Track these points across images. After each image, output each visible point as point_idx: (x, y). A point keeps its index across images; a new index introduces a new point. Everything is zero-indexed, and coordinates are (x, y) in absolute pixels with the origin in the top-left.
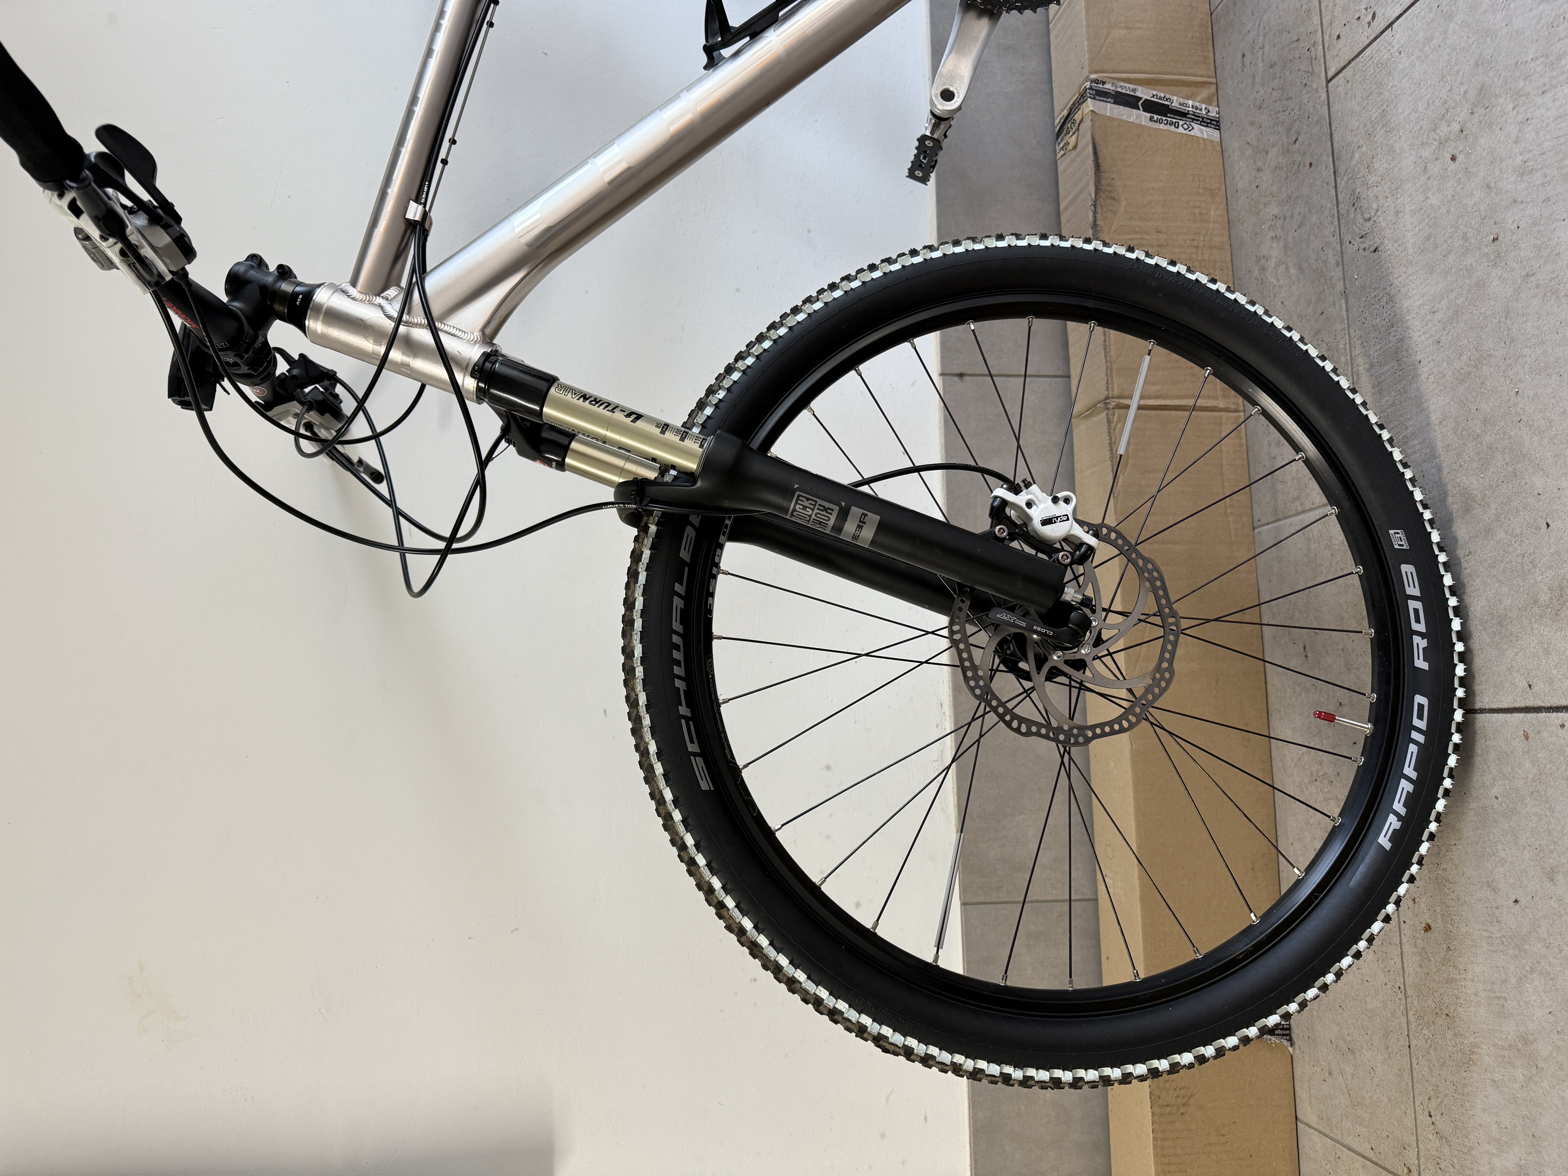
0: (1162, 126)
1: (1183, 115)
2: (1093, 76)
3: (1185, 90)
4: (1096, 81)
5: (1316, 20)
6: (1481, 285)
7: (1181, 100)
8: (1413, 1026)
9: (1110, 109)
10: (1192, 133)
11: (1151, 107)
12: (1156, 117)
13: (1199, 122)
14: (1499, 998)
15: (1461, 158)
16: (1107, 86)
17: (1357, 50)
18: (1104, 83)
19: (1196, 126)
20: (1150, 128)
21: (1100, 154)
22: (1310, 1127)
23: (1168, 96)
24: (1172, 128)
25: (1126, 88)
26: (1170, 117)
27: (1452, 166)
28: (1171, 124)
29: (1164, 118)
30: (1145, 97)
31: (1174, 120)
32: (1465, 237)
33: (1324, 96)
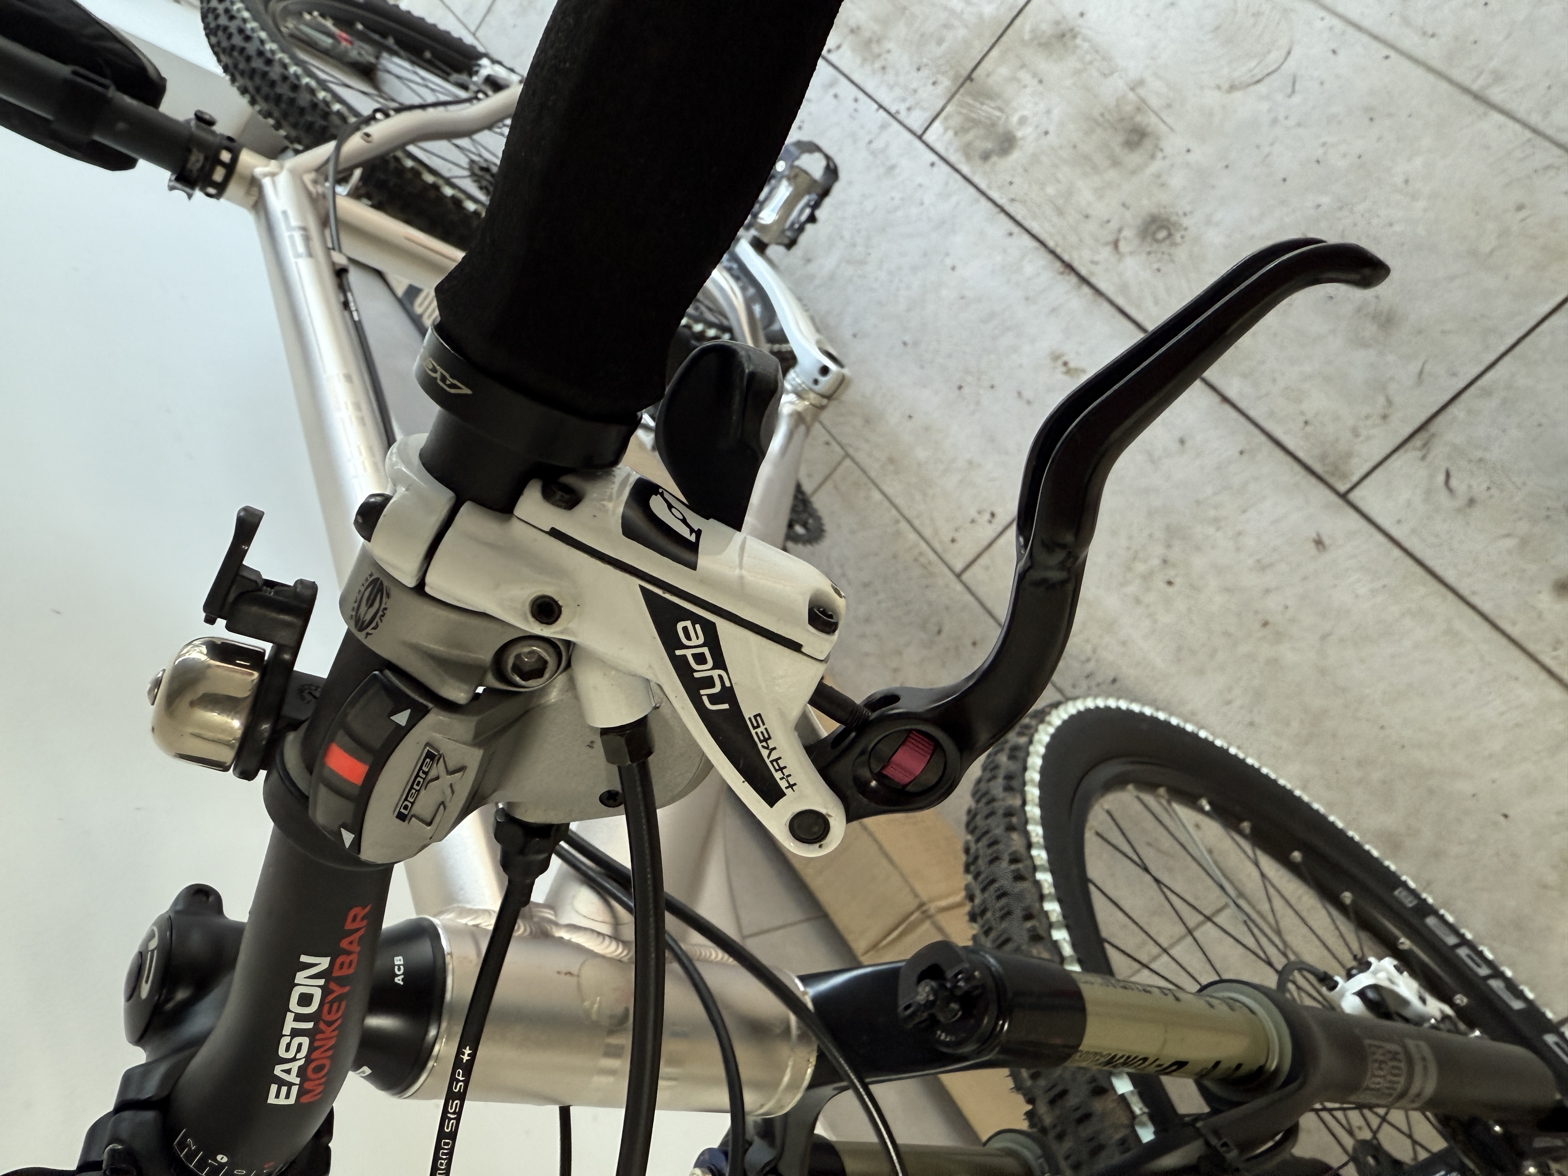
5: (913, 536)
6: (1274, 662)
15: (1178, 581)
17: (985, 543)
27: (1170, 590)
32: (1227, 634)
33: (959, 587)
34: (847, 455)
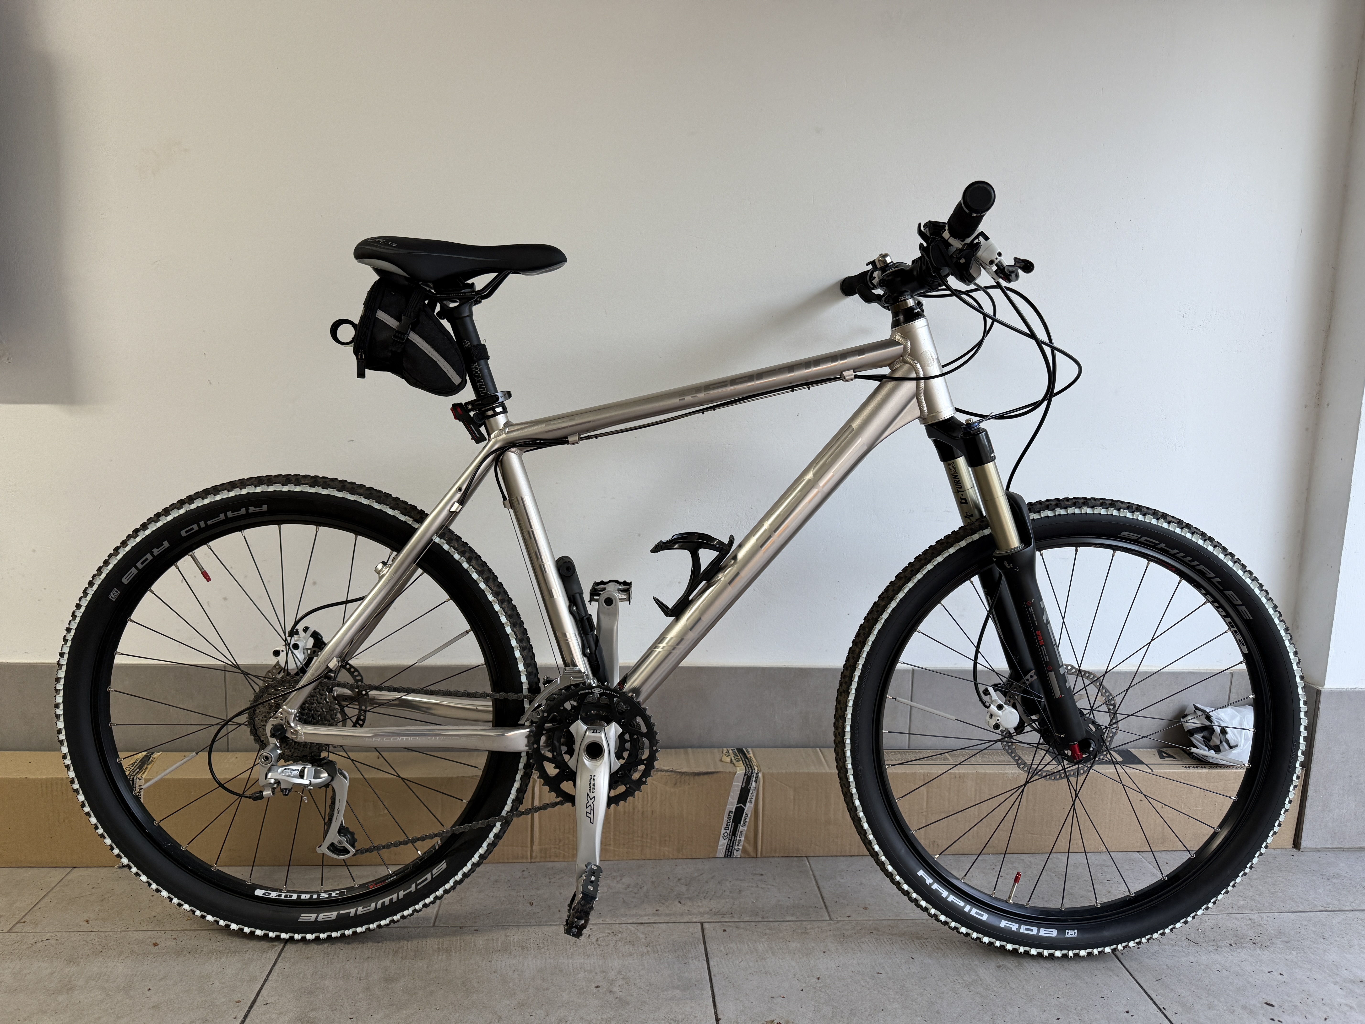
0: (726, 819)
1: (734, 833)
2: (760, 775)
3: (752, 836)
4: (757, 777)
5: (747, 919)
6: (512, 995)
7: (744, 833)
8: (103, 934)
9: (737, 785)
10: (721, 838)
11: (739, 813)
12: (732, 815)
13: (729, 843)
14: (99, 978)
16: (754, 783)
17: (708, 940)
18: (756, 782)
19: (726, 842)
20: (724, 811)
21: (706, 776)
22: (67, 875)
23: (747, 824)
24: (724, 825)
25: (752, 796)
26: (732, 824)
27: (594, 985)
28: (727, 825)
29: (731, 820)
30: (746, 809)
31: (730, 827)
32: (546, 989)
33: (695, 920)
34: (831, 919)
